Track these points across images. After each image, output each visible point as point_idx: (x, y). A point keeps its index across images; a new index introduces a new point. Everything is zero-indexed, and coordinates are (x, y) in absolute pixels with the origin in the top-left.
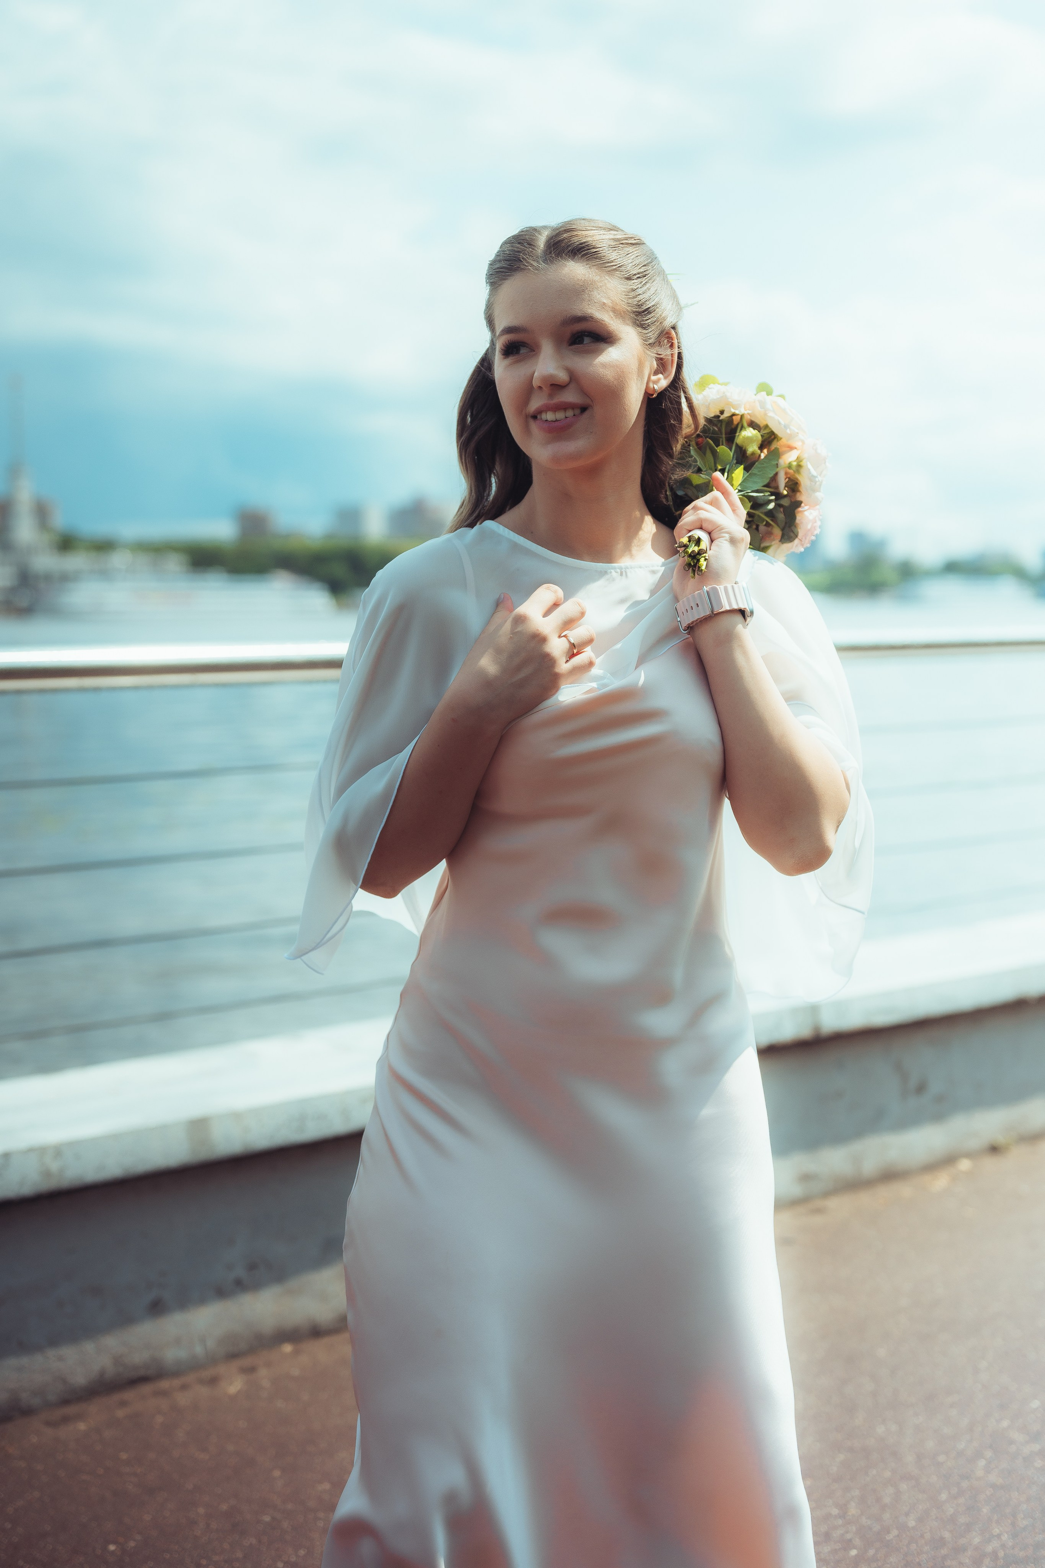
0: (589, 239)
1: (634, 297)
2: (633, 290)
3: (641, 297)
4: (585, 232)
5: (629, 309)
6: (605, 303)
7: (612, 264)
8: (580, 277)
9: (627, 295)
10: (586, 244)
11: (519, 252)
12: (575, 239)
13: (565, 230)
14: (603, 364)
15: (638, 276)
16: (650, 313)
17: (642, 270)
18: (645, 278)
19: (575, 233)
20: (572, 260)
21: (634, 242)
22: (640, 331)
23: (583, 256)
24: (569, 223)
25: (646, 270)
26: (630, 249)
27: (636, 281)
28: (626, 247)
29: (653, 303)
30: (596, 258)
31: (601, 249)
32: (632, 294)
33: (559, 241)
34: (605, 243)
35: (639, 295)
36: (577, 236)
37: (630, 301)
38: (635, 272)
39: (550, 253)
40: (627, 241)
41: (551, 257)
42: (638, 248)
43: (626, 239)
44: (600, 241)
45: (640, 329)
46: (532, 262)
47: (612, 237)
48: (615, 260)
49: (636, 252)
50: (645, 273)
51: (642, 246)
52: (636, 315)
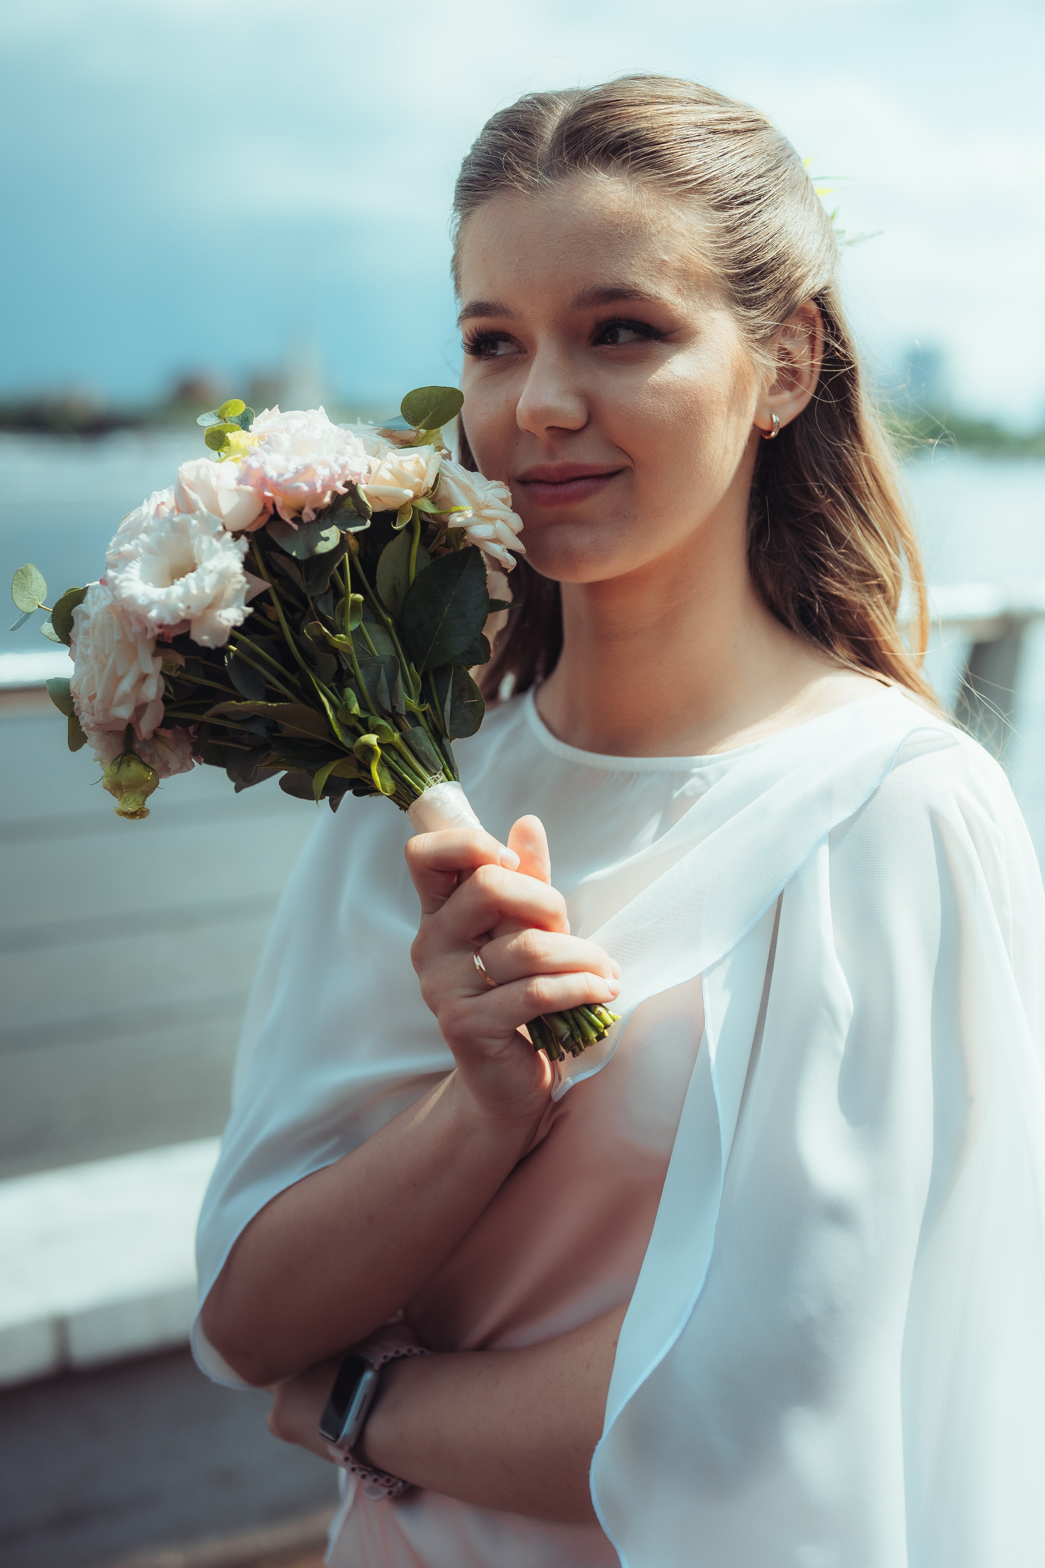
0: (644, 124)
1: (731, 246)
2: (730, 230)
3: (747, 243)
4: (637, 108)
5: (717, 270)
6: (666, 261)
7: (689, 177)
8: (615, 207)
9: (715, 242)
10: (637, 135)
11: (503, 149)
12: (611, 125)
13: (596, 104)
14: (654, 388)
15: (743, 199)
16: (763, 275)
17: (752, 186)
18: (759, 202)
19: (617, 111)
20: (604, 169)
21: (740, 126)
22: (743, 313)
23: (625, 161)
24: (610, 88)
25: (761, 185)
26: (733, 143)
27: (737, 212)
28: (723, 139)
29: (772, 254)
30: (653, 166)
31: (665, 146)
32: (729, 238)
33: (580, 130)
34: (674, 132)
35: (743, 238)
36: (618, 117)
37: (720, 253)
38: (735, 192)
39: (560, 154)
40: (725, 127)
41: (561, 162)
42: (749, 139)
43: (722, 121)
44: (666, 128)
45: (741, 310)
46: (523, 174)
47: (693, 118)
48: (694, 168)
49: (742, 149)
50: (758, 193)
51: (764, 132)
52: (732, 282)
